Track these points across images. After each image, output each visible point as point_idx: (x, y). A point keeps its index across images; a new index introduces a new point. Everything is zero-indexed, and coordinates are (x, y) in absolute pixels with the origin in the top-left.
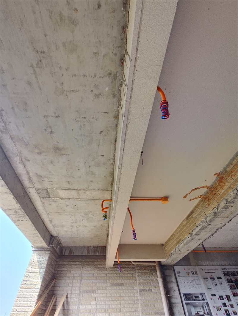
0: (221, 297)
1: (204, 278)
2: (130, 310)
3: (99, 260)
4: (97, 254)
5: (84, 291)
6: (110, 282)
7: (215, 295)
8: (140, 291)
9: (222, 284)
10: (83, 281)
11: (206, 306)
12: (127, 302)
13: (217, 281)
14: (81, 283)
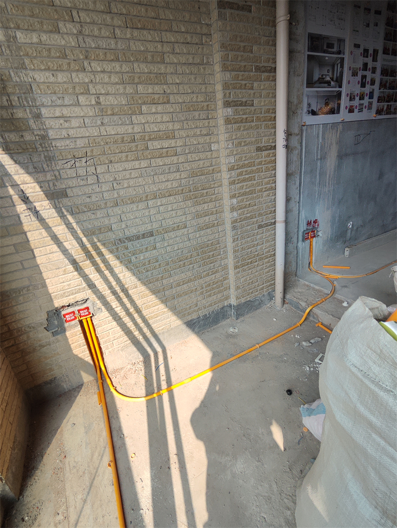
0: (366, 53)
7: (359, 46)
9: (377, 25)
11: (339, 66)
13: (372, 18)
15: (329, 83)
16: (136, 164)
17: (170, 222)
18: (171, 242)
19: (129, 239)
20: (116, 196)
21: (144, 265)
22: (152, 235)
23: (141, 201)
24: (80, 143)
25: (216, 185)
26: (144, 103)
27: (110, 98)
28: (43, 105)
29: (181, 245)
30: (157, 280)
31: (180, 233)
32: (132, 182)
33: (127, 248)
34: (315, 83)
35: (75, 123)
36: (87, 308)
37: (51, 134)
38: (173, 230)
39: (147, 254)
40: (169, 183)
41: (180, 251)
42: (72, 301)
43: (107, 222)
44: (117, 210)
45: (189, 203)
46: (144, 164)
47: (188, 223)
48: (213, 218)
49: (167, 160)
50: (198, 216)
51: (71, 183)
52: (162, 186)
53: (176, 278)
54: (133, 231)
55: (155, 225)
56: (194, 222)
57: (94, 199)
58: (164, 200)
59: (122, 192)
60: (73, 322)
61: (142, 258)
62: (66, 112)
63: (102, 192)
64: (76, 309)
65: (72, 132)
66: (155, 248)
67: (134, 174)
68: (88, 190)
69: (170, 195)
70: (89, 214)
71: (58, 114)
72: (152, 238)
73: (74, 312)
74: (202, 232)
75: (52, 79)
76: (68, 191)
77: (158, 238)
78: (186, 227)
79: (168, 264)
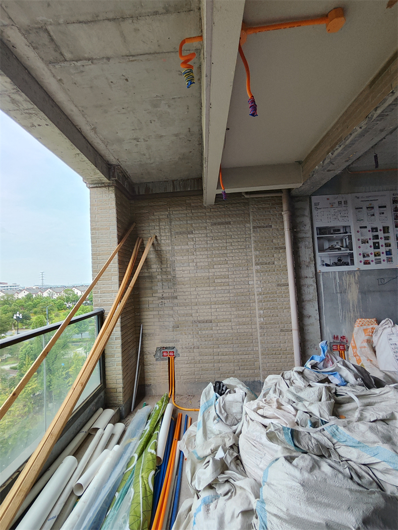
0: (374, 229)
1: (356, 208)
2: (239, 247)
3: (192, 198)
4: (189, 189)
5: (177, 233)
6: (212, 221)
7: (366, 227)
8: (254, 227)
9: (383, 213)
10: (173, 223)
11: (347, 239)
12: (235, 240)
13: (376, 211)
14: (170, 225)
15: (339, 249)
16: (208, 288)
17: (221, 317)
18: (221, 328)
19: (199, 322)
20: (197, 301)
21: (204, 337)
22: (211, 322)
23: (208, 305)
24: (186, 279)
25: (251, 302)
26: (215, 264)
27: (201, 263)
28: (177, 267)
29: (227, 331)
30: (210, 348)
31: (226, 324)
32: (205, 296)
33: (197, 326)
34: (326, 249)
35: (186, 272)
36: (173, 352)
37: (177, 276)
38: (223, 322)
39: (207, 332)
40: (223, 298)
41: (226, 334)
42: (168, 346)
43: (190, 312)
44: (196, 307)
45: (234, 309)
46: (212, 288)
47: (232, 319)
48: (248, 319)
49: (224, 288)
50: (238, 316)
51: (179, 294)
52: (220, 299)
53: (222, 350)
54: (202, 318)
55: (213, 317)
56: (236, 320)
57: (187, 301)
58: (220, 306)
59: (199, 300)
60: (166, 357)
61: (204, 333)
62: (184, 268)
63: (191, 299)
64: (168, 351)
65: (184, 275)
66: (212, 329)
67: (206, 292)
68: (186, 297)
69: (223, 304)
70: (184, 307)
71: (181, 269)
72: (211, 324)
73: (167, 352)
74: (241, 327)
75: (182, 258)
76: (178, 297)
77: (214, 325)
78: (231, 321)
79: (218, 340)
